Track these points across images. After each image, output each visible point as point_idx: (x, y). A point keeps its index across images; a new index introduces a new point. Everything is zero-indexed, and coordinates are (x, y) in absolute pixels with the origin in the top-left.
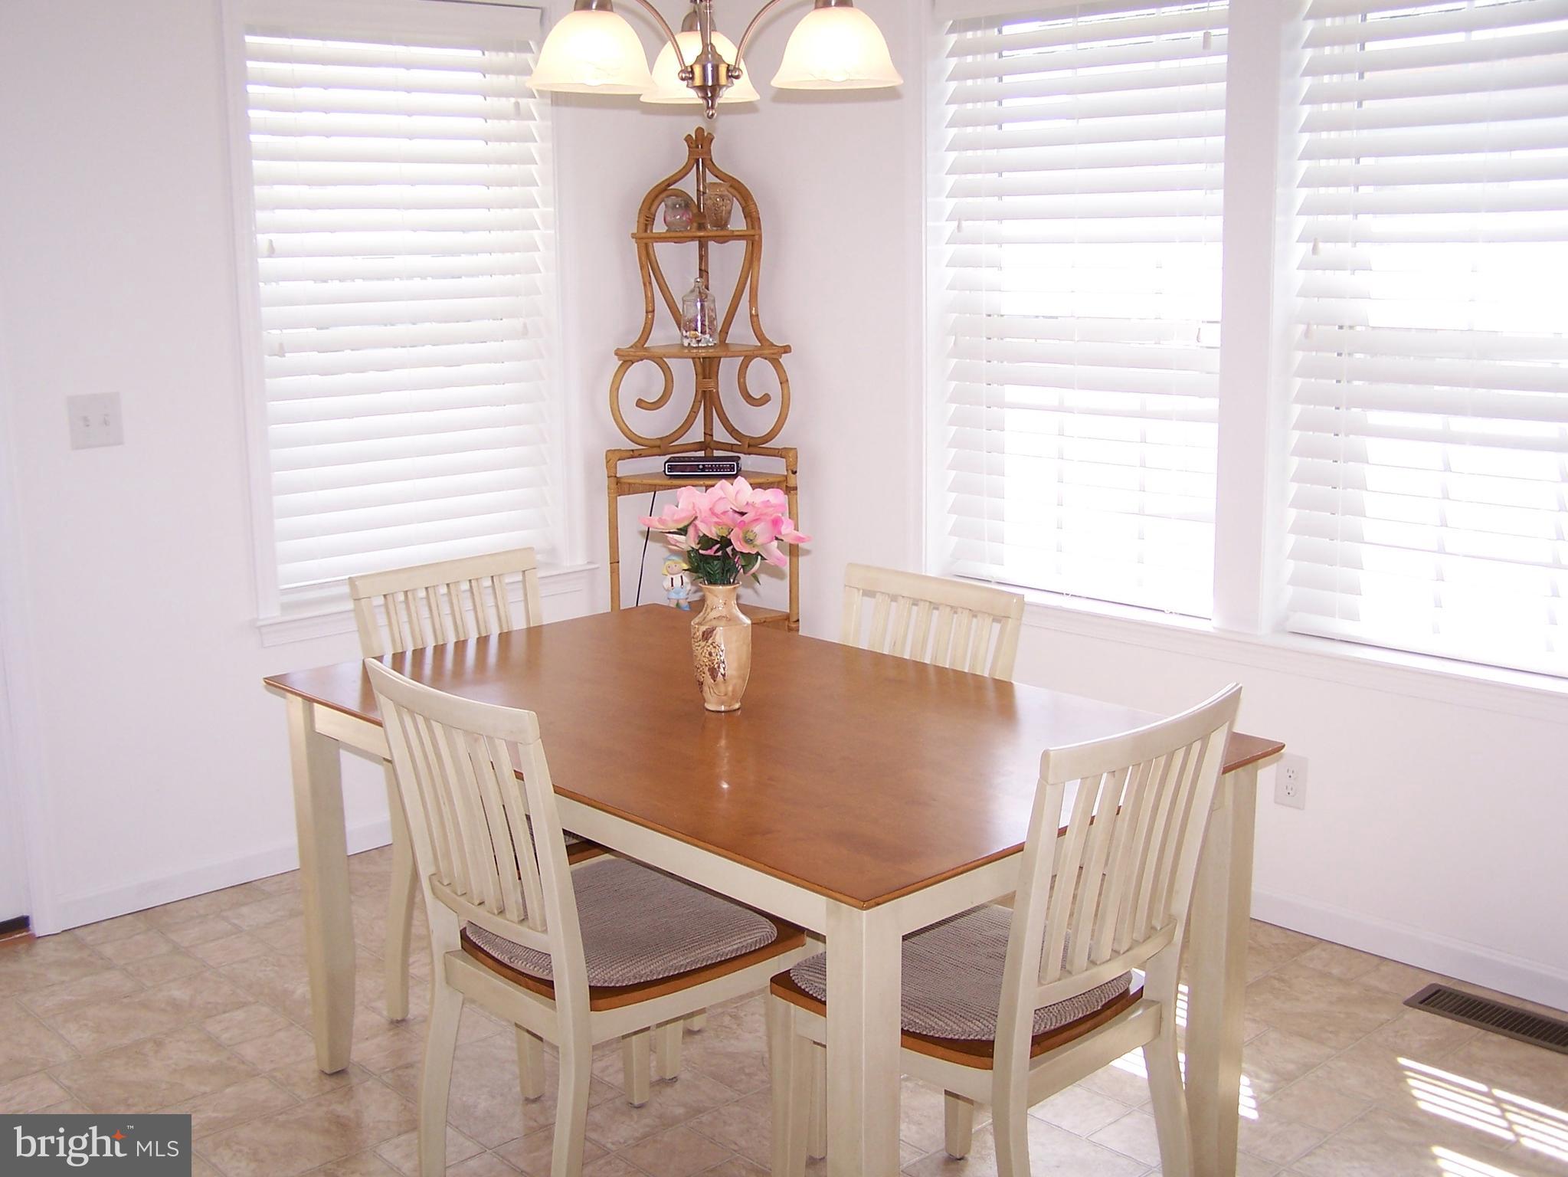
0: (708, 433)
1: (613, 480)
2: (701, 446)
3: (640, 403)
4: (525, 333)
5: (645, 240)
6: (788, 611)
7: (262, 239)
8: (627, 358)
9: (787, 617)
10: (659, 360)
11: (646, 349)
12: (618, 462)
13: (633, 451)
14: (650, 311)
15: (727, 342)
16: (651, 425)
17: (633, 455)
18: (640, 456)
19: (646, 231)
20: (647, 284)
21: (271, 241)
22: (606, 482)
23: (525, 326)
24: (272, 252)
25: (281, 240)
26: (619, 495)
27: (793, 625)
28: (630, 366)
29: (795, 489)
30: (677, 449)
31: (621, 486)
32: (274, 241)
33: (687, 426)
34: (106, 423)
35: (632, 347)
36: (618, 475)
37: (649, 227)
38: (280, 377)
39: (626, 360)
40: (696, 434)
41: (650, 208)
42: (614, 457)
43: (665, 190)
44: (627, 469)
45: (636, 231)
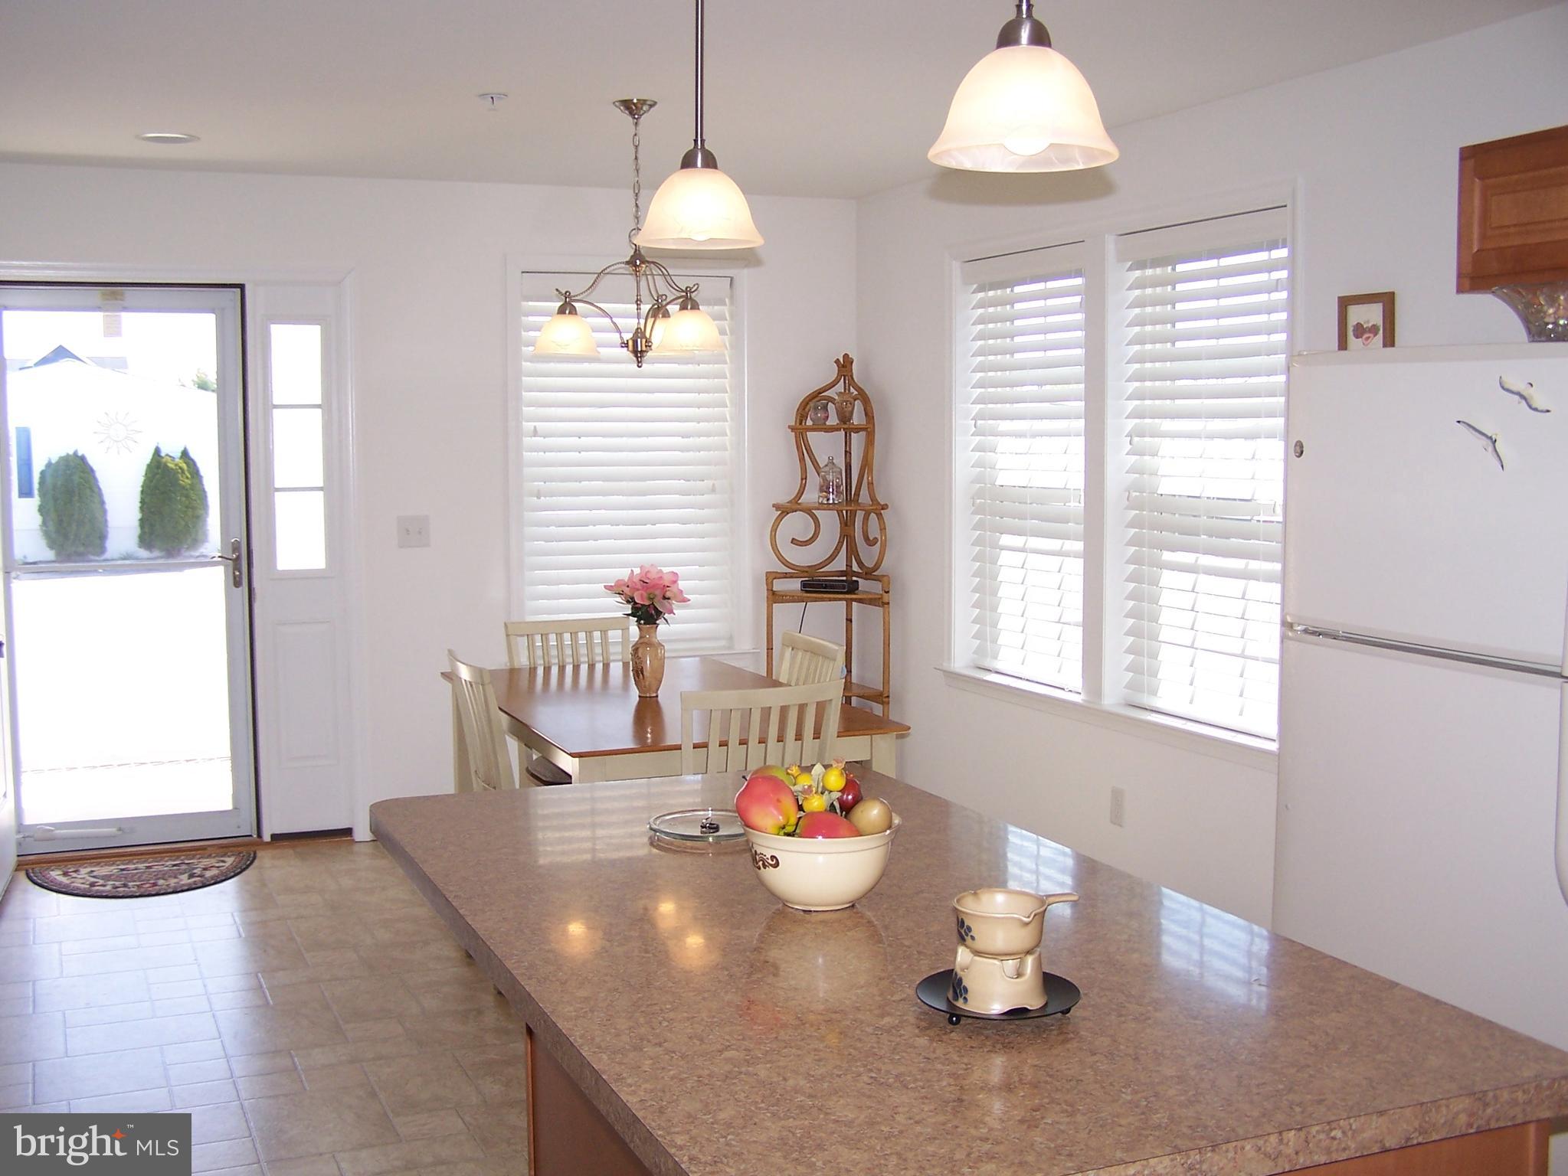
0: (849, 565)
1: (771, 592)
2: (842, 573)
3: (794, 541)
4: (713, 490)
5: (799, 431)
6: (882, 689)
7: (528, 426)
8: (784, 510)
9: (881, 694)
10: (809, 511)
11: (799, 504)
12: (775, 580)
13: (786, 573)
14: (804, 478)
15: (860, 501)
16: (804, 557)
17: (786, 576)
18: (791, 577)
19: (801, 424)
20: (802, 459)
21: (535, 427)
22: (765, 593)
23: (714, 485)
24: (535, 433)
25: (541, 426)
26: (775, 603)
27: (886, 700)
28: (785, 516)
29: (888, 603)
30: (823, 574)
31: (775, 597)
32: (537, 427)
33: (831, 559)
34: (420, 533)
35: (788, 502)
36: (774, 589)
37: (804, 421)
38: (537, 511)
39: (784, 511)
40: (840, 564)
41: (804, 409)
42: (772, 577)
43: (817, 396)
44: (779, 585)
45: (793, 424)
